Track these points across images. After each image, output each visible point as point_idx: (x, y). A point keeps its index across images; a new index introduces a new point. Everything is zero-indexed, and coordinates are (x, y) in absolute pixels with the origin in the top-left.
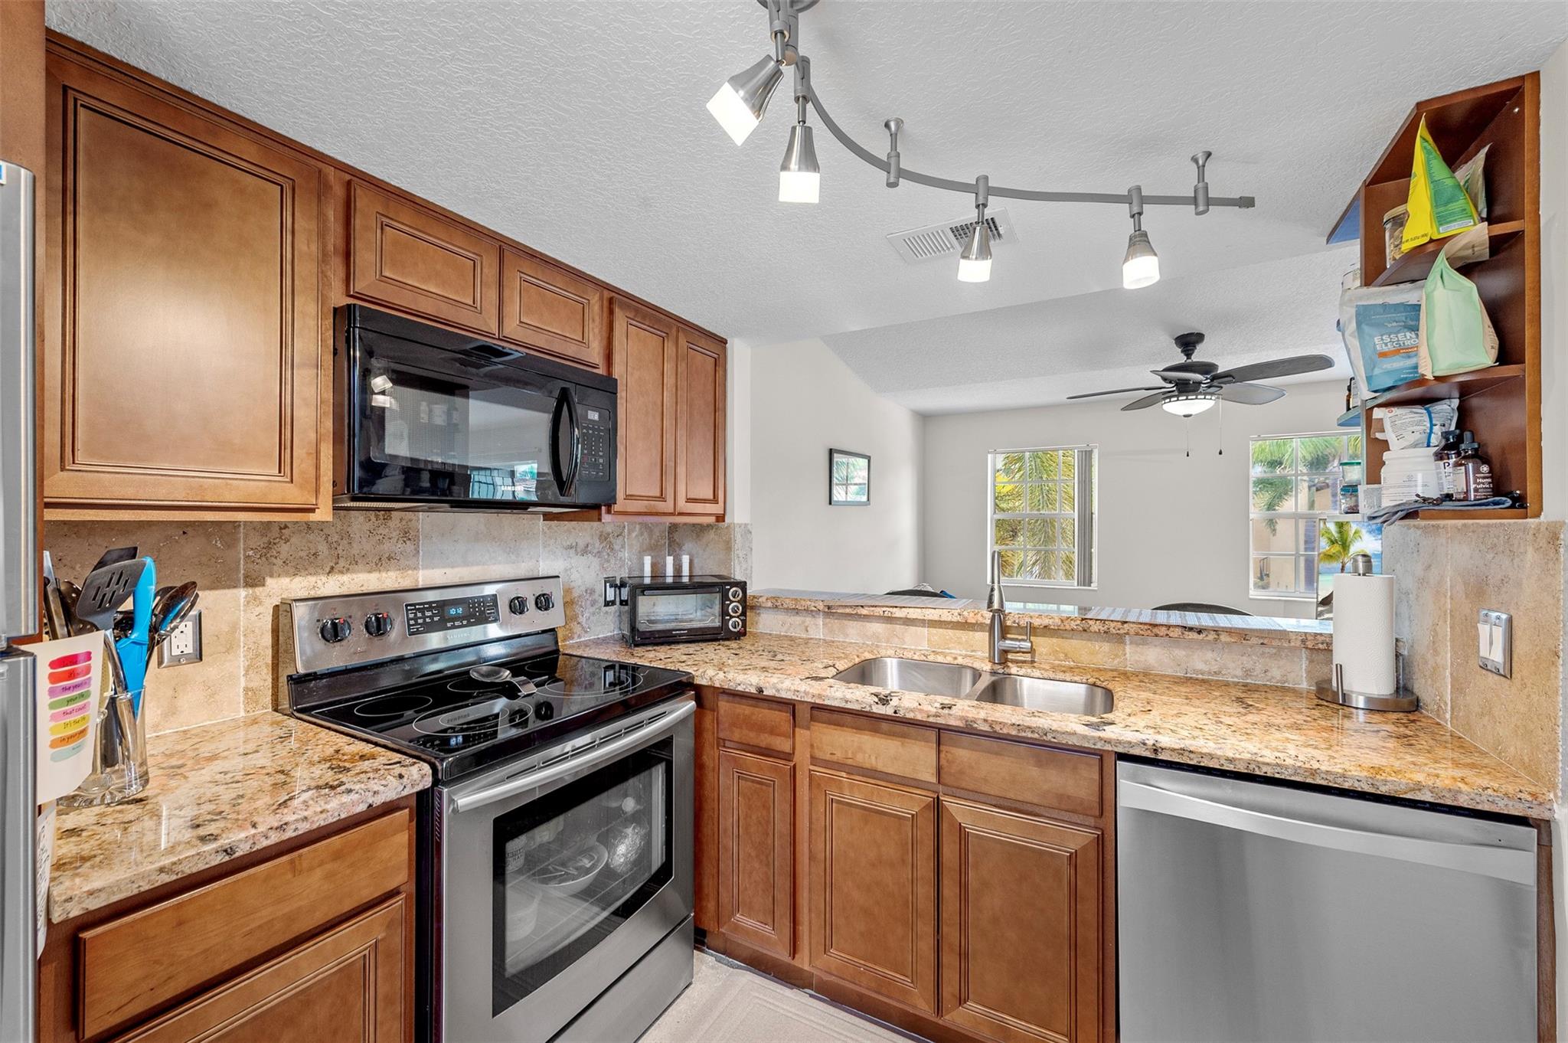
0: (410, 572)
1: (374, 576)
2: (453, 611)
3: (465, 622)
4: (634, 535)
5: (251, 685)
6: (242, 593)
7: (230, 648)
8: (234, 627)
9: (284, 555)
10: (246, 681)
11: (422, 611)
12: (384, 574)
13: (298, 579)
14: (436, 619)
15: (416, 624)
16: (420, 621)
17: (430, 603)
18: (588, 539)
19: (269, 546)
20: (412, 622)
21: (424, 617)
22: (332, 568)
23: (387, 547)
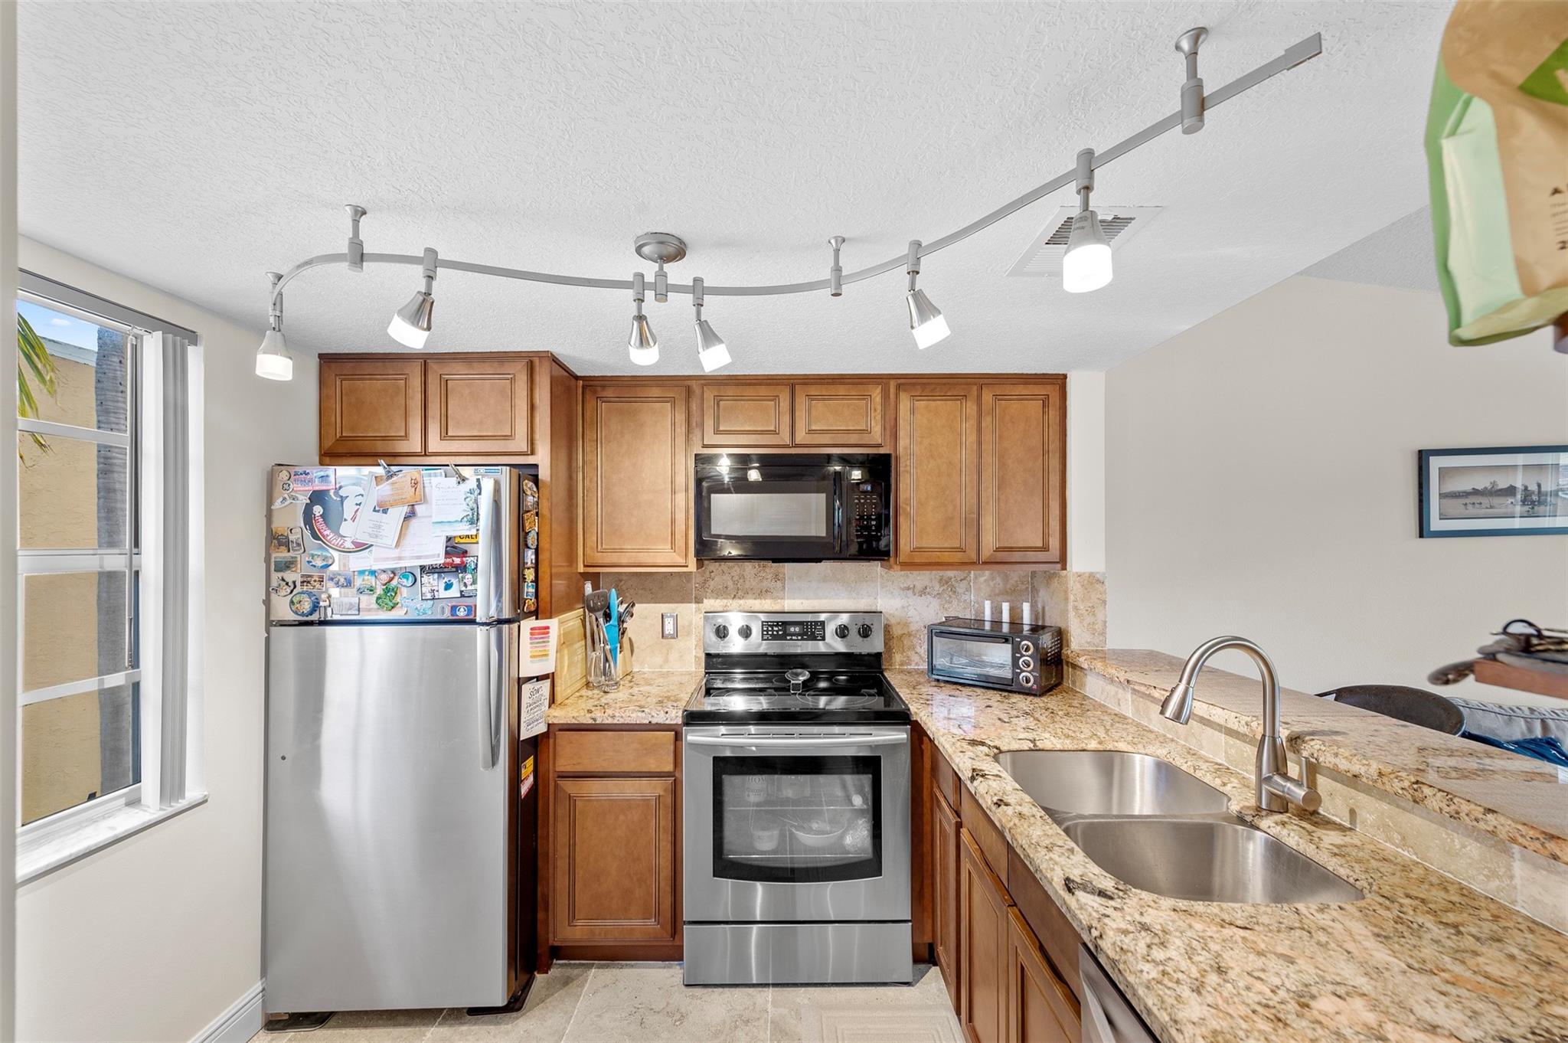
0: (779, 601)
1: (758, 602)
2: (792, 629)
3: (799, 638)
4: (982, 579)
5: (698, 655)
6: (694, 606)
7: (689, 634)
8: (690, 624)
9: (712, 587)
10: (696, 652)
11: (772, 626)
12: (763, 601)
13: (718, 601)
14: (780, 633)
15: (768, 634)
16: (770, 633)
17: (778, 622)
18: (927, 582)
19: (705, 581)
20: (765, 633)
21: (773, 631)
22: (735, 595)
23: (765, 584)
